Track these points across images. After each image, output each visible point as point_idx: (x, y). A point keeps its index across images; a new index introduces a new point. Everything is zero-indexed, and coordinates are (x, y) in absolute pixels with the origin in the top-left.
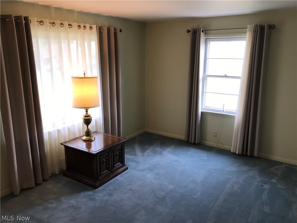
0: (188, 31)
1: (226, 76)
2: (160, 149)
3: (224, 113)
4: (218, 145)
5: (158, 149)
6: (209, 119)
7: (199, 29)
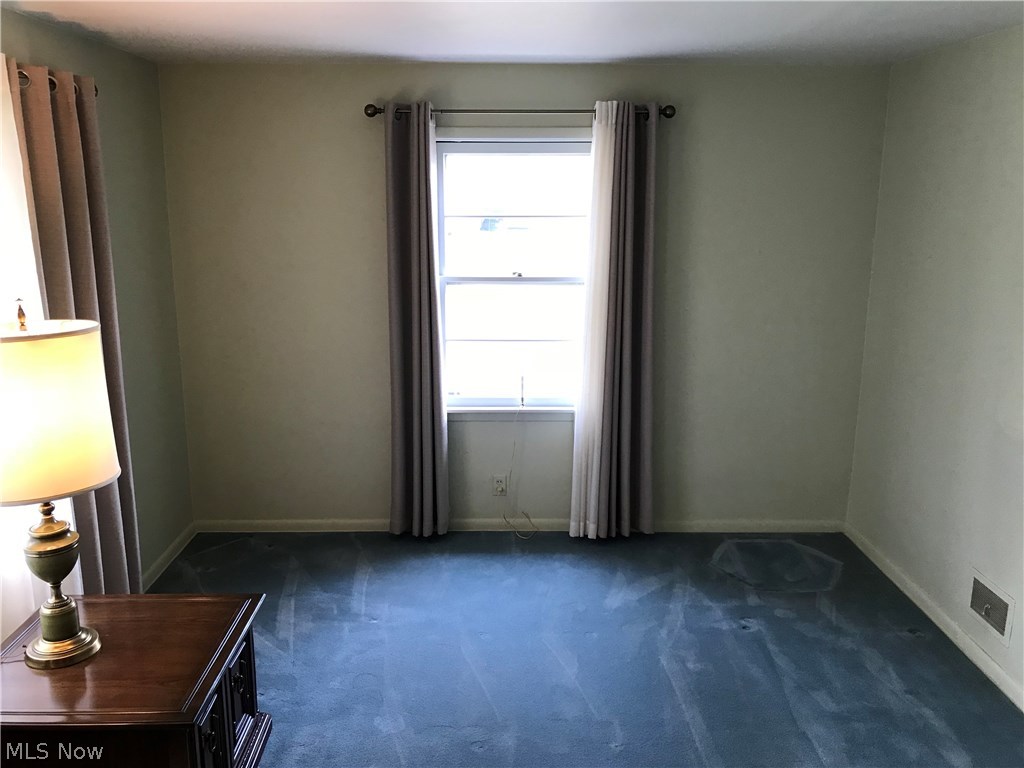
0: (372, 111)
1: (519, 278)
2: (326, 595)
3: (525, 408)
4: (511, 521)
5: (319, 597)
6: (473, 438)
7: (419, 107)
